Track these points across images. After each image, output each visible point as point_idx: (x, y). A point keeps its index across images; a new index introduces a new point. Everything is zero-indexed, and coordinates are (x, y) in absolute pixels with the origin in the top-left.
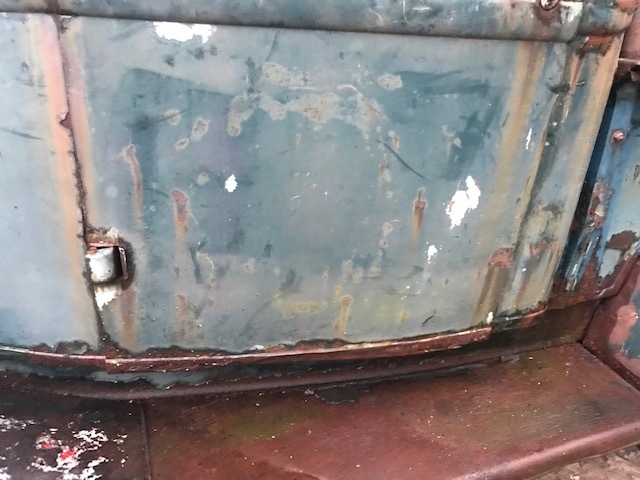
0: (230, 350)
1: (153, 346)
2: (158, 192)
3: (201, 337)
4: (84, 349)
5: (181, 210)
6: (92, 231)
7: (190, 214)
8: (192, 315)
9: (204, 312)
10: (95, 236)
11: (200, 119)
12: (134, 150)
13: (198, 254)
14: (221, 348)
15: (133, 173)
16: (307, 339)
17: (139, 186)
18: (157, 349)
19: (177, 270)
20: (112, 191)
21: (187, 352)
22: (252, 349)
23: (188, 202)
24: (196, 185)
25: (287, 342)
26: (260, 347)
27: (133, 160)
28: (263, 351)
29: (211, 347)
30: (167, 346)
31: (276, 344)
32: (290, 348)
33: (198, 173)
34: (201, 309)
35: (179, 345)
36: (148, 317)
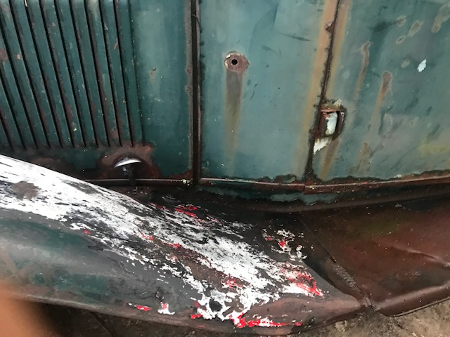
0: (382, 178)
1: (337, 177)
2: (375, 74)
3: (368, 170)
4: (293, 179)
5: (385, 86)
6: (325, 102)
7: (390, 88)
8: (368, 156)
9: (375, 154)
10: (326, 105)
11: (417, 21)
12: (369, 45)
13: (386, 115)
14: (377, 177)
15: (363, 62)
16: (429, 170)
17: (364, 70)
18: (338, 179)
19: (369, 126)
20: (346, 75)
21: (356, 180)
22: (395, 177)
23: (391, 80)
24: (400, 68)
25: (416, 173)
26: (399, 176)
27: (366, 52)
28: (400, 179)
29: (372, 176)
30: (346, 176)
31: (409, 174)
32: (417, 176)
33: (404, 59)
34: (375, 152)
35: (353, 175)
36: (341, 157)
